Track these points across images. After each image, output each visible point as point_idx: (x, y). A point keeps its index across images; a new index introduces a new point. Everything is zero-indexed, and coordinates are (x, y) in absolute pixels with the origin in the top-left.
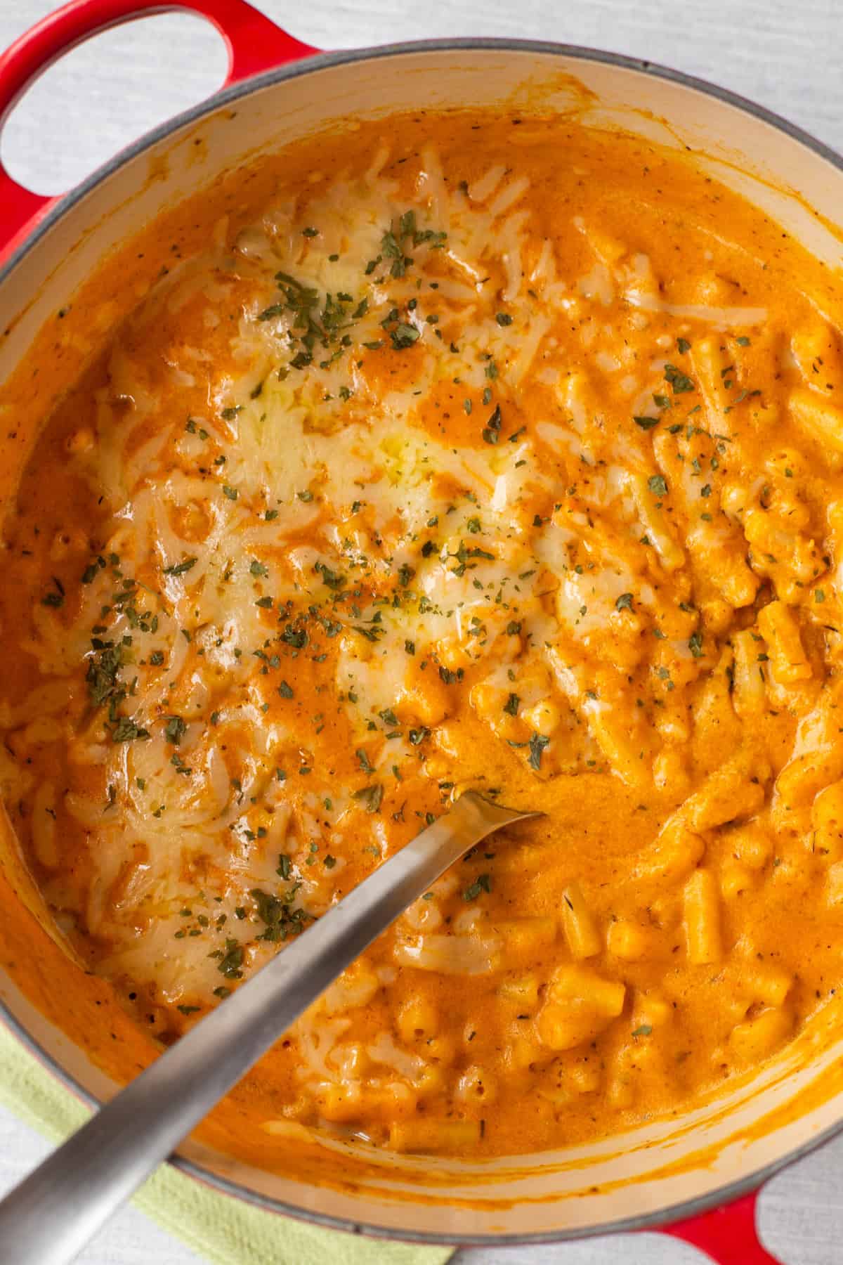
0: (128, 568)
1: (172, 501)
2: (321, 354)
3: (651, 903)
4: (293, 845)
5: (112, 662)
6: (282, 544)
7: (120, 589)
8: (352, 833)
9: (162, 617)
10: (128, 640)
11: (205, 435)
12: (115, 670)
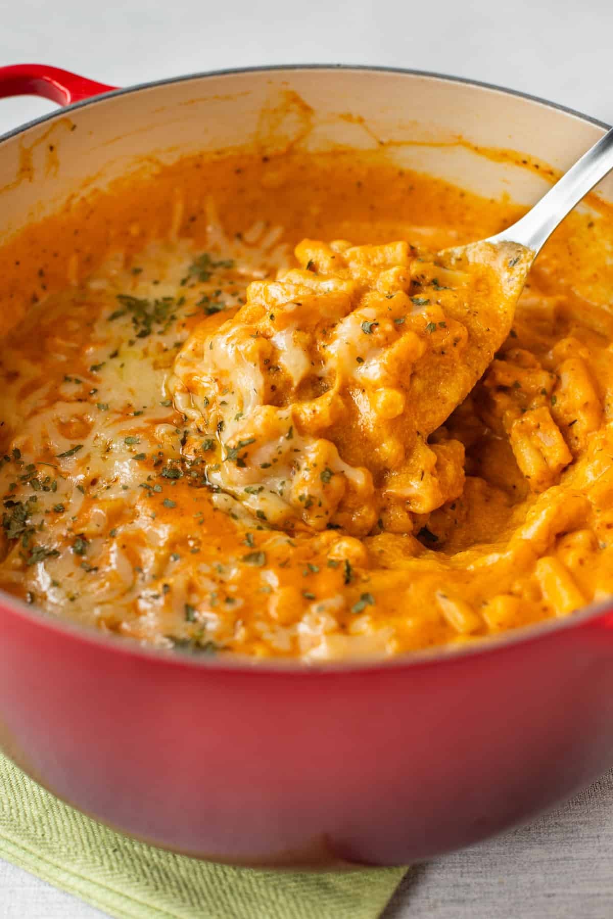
0: (28, 459)
1: (58, 418)
2: (156, 328)
3: (511, 585)
4: (195, 599)
5: (22, 513)
6: (147, 425)
7: (24, 472)
8: (244, 582)
9: (60, 480)
10: (34, 499)
11: (78, 382)
12: (26, 518)
